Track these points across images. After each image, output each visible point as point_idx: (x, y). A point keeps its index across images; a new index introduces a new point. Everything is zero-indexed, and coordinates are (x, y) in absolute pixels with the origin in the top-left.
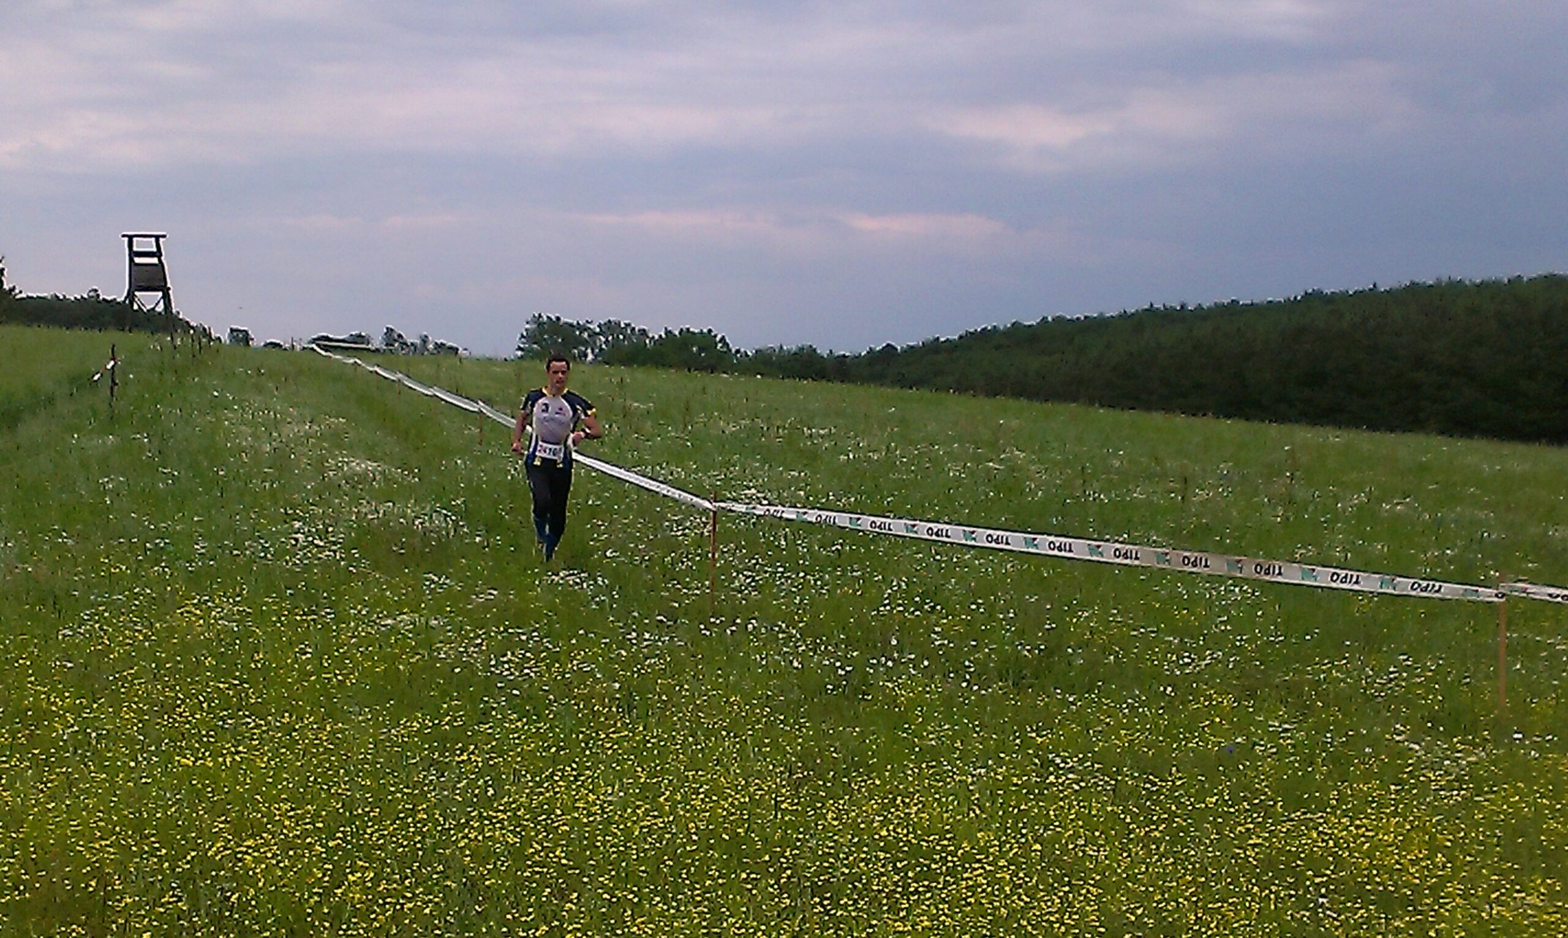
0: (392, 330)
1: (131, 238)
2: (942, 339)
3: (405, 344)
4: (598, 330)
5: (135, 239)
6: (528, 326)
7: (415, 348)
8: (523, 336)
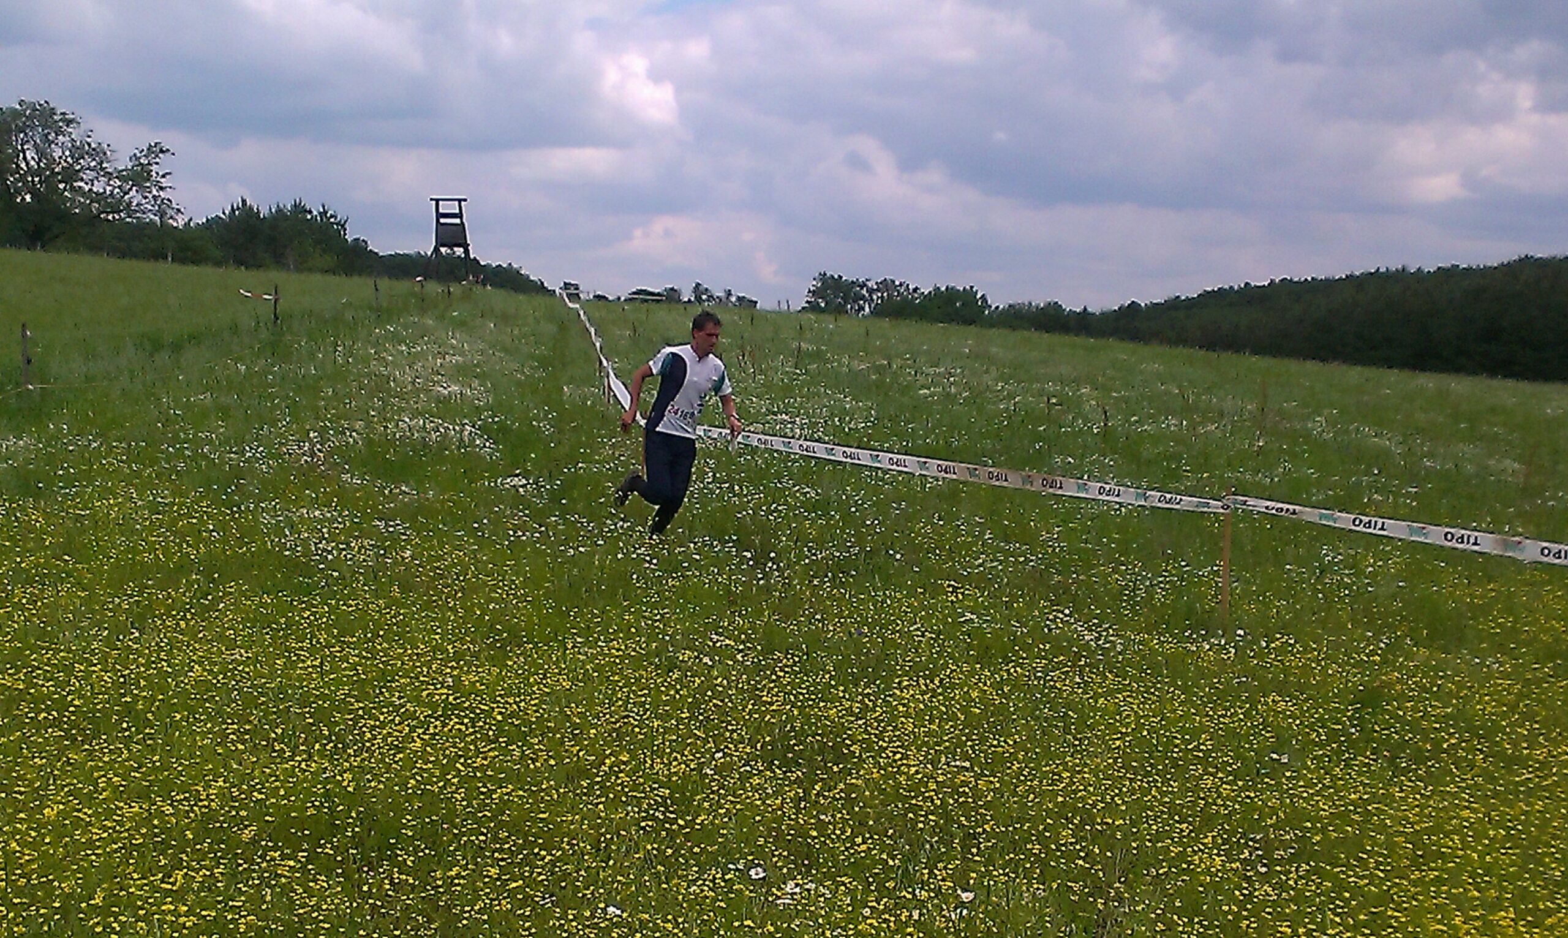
0: (699, 284)
1: (437, 201)
2: (1183, 298)
3: (712, 297)
4: (875, 287)
5: (441, 203)
6: (814, 283)
7: (721, 300)
8: (809, 291)
